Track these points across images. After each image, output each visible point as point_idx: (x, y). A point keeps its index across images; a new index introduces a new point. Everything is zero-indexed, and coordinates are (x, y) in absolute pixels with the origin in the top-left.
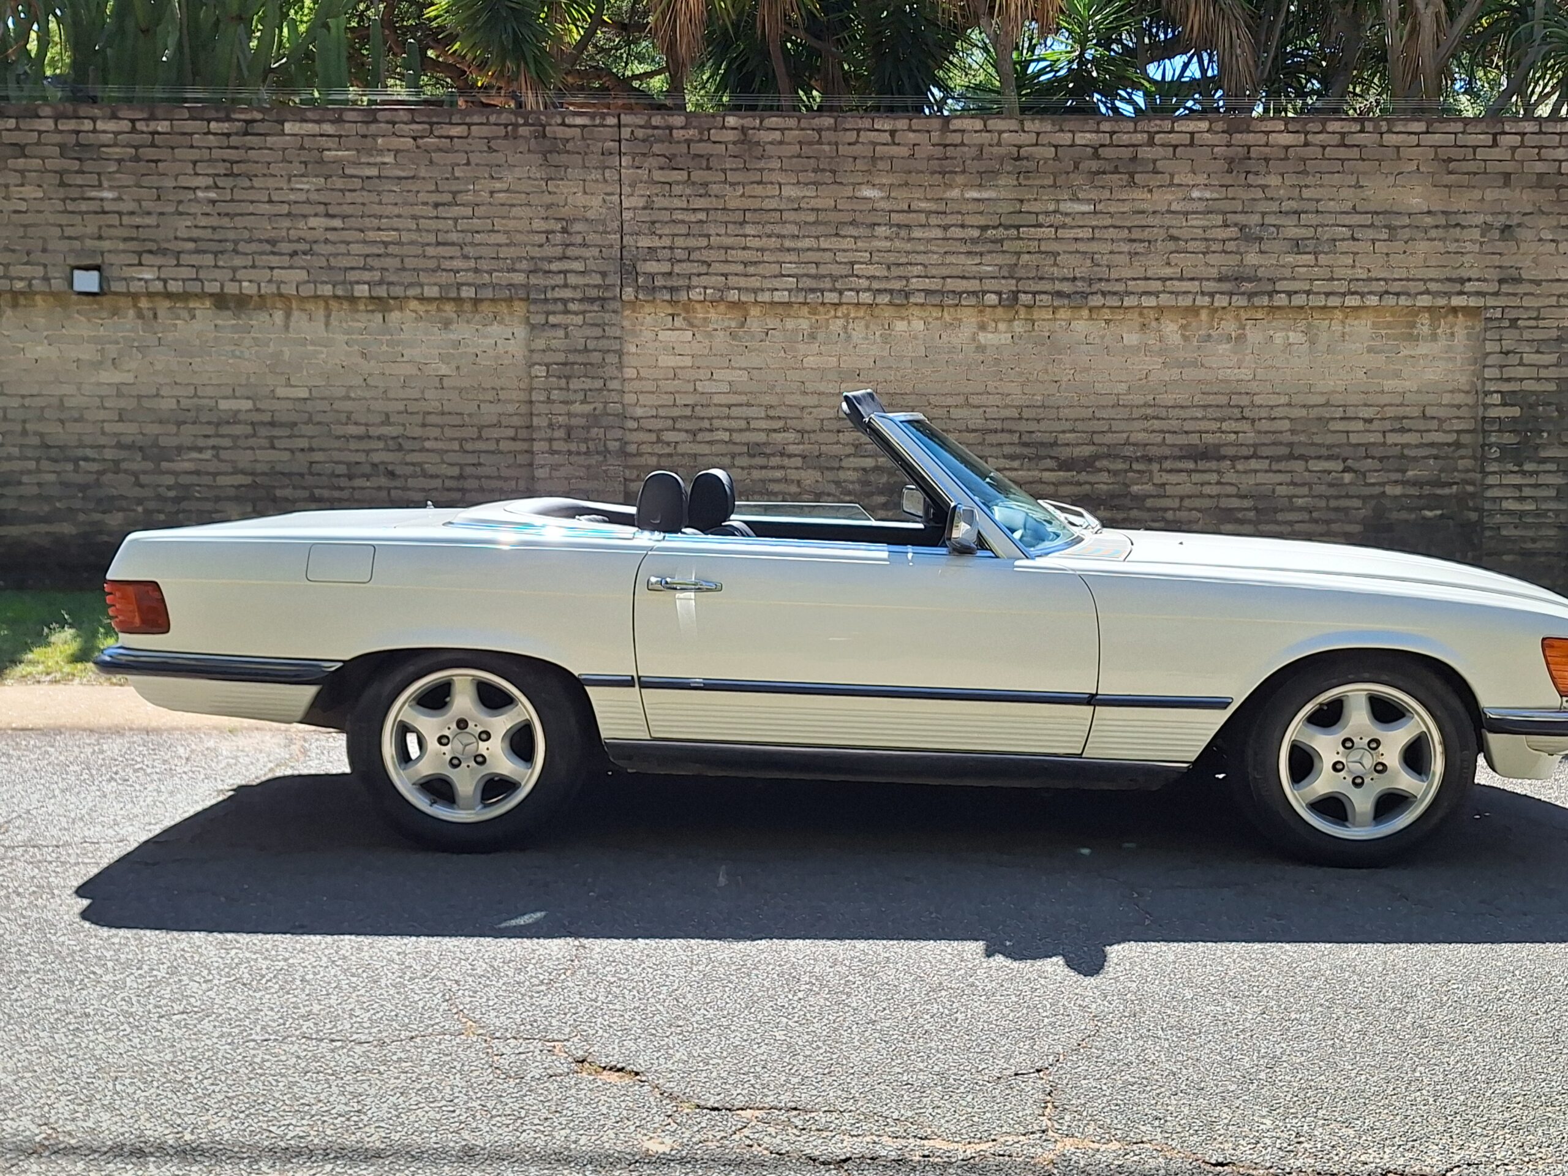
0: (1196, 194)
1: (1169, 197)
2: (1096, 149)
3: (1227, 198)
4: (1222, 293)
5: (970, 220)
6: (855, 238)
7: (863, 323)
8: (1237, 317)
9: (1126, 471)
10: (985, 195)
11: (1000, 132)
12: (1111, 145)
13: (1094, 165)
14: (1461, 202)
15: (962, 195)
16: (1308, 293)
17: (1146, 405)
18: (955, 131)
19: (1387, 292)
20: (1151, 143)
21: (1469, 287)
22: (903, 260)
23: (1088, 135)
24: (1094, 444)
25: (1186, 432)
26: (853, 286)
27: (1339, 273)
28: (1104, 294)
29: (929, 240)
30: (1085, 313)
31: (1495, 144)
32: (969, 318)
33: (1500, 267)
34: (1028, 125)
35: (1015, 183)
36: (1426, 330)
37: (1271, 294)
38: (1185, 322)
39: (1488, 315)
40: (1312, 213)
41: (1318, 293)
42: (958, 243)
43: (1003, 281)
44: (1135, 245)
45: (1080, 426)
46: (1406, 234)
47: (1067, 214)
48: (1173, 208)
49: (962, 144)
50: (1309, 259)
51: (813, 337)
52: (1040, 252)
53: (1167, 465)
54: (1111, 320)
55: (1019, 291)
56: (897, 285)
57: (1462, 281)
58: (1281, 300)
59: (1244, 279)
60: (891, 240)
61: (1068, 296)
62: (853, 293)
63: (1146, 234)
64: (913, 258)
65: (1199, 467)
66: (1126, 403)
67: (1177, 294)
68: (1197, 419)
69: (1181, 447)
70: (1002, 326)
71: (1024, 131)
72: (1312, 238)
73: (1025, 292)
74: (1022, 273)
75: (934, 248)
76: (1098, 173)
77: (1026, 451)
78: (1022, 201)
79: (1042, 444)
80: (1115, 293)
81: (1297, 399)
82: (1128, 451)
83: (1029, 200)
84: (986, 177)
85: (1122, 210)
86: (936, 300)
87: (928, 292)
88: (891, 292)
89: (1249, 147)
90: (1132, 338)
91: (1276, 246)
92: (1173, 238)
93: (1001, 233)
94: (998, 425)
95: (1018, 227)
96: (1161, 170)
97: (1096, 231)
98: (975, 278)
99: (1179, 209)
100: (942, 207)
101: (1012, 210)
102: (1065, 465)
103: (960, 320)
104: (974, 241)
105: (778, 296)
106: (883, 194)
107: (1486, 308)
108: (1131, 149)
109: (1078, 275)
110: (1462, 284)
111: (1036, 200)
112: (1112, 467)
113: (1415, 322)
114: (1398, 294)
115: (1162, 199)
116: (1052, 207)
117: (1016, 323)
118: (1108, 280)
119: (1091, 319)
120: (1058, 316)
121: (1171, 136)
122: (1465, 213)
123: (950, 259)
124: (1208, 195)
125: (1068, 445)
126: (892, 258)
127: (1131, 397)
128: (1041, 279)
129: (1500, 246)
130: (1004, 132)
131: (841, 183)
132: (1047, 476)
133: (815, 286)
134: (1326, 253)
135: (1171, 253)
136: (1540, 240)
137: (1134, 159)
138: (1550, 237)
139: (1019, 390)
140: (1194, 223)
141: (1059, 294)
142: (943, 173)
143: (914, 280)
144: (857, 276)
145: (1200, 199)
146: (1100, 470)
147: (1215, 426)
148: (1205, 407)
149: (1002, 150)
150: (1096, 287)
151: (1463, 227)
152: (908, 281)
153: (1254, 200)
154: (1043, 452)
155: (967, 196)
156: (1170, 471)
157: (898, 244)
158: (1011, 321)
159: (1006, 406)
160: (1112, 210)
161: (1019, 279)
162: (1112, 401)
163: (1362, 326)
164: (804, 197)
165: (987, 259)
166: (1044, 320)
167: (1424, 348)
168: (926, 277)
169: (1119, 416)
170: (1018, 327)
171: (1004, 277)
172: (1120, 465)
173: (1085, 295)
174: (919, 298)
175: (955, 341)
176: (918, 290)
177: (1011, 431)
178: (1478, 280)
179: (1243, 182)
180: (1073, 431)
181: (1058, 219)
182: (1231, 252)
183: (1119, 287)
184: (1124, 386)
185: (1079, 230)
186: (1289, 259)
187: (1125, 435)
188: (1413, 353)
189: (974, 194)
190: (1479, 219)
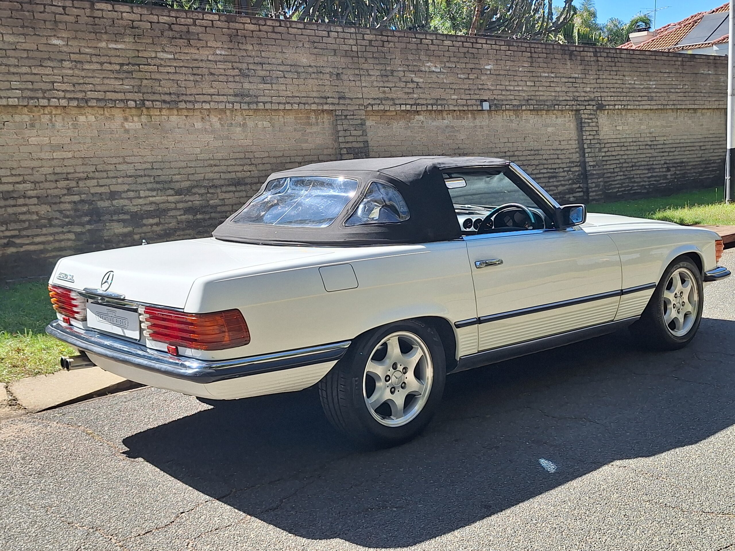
0: (218, 52)
1: (208, 53)
2: (170, 26)
3: (231, 55)
4: (237, 102)
5: (113, 60)
6: (52, 67)
7: (61, 117)
8: (242, 114)
9: (206, 193)
10: (119, 46)
11: (122, 13)
12: (177, 24)
13: (171, 34)
14: (321, 62)
15: (107, 46)
16: (271, 102)
17: (209, 159)
18: (98, 10)
19: (300, 103)
20: (195, 24)
21: (329, 101)
22: (81, 81)
23: (165, 18)
24: (190, 180)
25: (229, 172)
26: (55, 96)
27: (282, 93)
28: (185, 102)
29: (94, 70)
30: (175, 112)
31: (329, 36)
32: (118, 114)
33: (338, 92)
34: (135, 10)
35: (133, 41)
36: (314, 120)
37: (257, 103)
38: (220, 116)
39: (337, 114)
40: (267, 64)
41: (275, 103)
42: (109, 72)
43: (136, 94)
44: (196, 77)
45: (182, 171)
46: (303, 76)
47: (162, 59)
48: (209, 59)
49: (103, 17)
50: (268, 86)
51: (32, 126)
52: (151, 79)
53: (224, 189)
54: (187, 116)
55: (144, 100)
56: (80, 95)
57: (327, 98)
58: (261, 106)
59: (244, 95)
60: (73, 69)
61: (169, 103)
62: (56, 100)
63: (199, 71)
64: (87, 80)
65: (238, 190)
66: (201, 158)
67: (218, 102)
68: (232, 165)
69: (228, 180)
70: (136, 119)
71: (134, 13)
72: (269, 76)
73: (147, 101)
74: (144, 90)
75: (96, 75)
76: (173, 38)
77: (158, 186)
78: (138, 51)
79: (166, 182)
80: (190, 102)
81: (272, 154)
82: (206, 183)
83: (142, 51)
84: (117, 37)
85: (186, 58)
86: (102, 104)
87: (98, 100)
88: (77, 99)
89: (237, 30)
90: (199, 125)
91: (255, 80)
92: (212, 74)
93: (130, 68)
94: (142, 173)
95: (139, 65)
96: (201, 39)
97: (177, 69)
98: (121, 92)
99: (212, 59)
100: (97, 52)
101: (134, 55)
102: (179, 192)
103: (113, 115)
104: (118, 72)
105: (11, 102)
106: (64, 43)
107: (335, 110)
108: (186, 27)
109: (172, 92)
110: (326, 99)
111: (145, 50)
112: (200, 192)
113: (310, 117)
114: (304, 104)
115: (204, 53)
116: (153, 56)
117: (143, 117)
118: (186, 95)
119: (178, 115)
120: (162, 114)
121: (203, 21)
122: (322, 67)
123: (106, 81)
124: (223, 53)
125: (177, 182)
126: (75, 80)
127: (202, 155)
128: (154, 93)
129: (337, 82)
130: (124, 12)
131: (39, 35)
132: (170, 199)
133: (33, 96)
134: (276, 84)
135: (212, 81)
136: (350, 80)
137: (188, 32)
138: (353, 79)
139: (149, 153)
140: (220, 66)
141: (164, 102)
142: (96, 33)
143: (89, 93)
144: (56, 90)
145: (220, 54)
146: (195, 194)
147: (240, 168)
148: (236, 159)
149: (124, 23)
150: (181, 98)
151: (323, 73)
152: (86, 93)
153: (242, 56)
154: (166, 186)
155: (110, 46)
156: (226, 192)
157: (77, 72)
158: (140, 116)
159: (145, 162)
160: (182, 58)
161: (144, 93)
162: (193, 157)
163: (290, 118)
164: (18, 42)
165: (126, 82)
166: (156, 115)
167: (315, 129)
168: (95, 91)
169: (199, 165)
170: (144, 119)
171: (136, 92)
172: (203, 191)
173: (176, 102)
174: (93, 103)
175: (113, 127)
176: (92, 98)
177: (149, 176)
178: (332, 98)
179: (237, 47)
180: (179, 174)
181: (158, 62)
182: (238, 82)
183: (192, 98)
184: (199, 149)
185: (169, 68)
186: (261, 86)
187: (203, 175)
188: (311, 131)
189: (112, 46)
190: (328, 70)
